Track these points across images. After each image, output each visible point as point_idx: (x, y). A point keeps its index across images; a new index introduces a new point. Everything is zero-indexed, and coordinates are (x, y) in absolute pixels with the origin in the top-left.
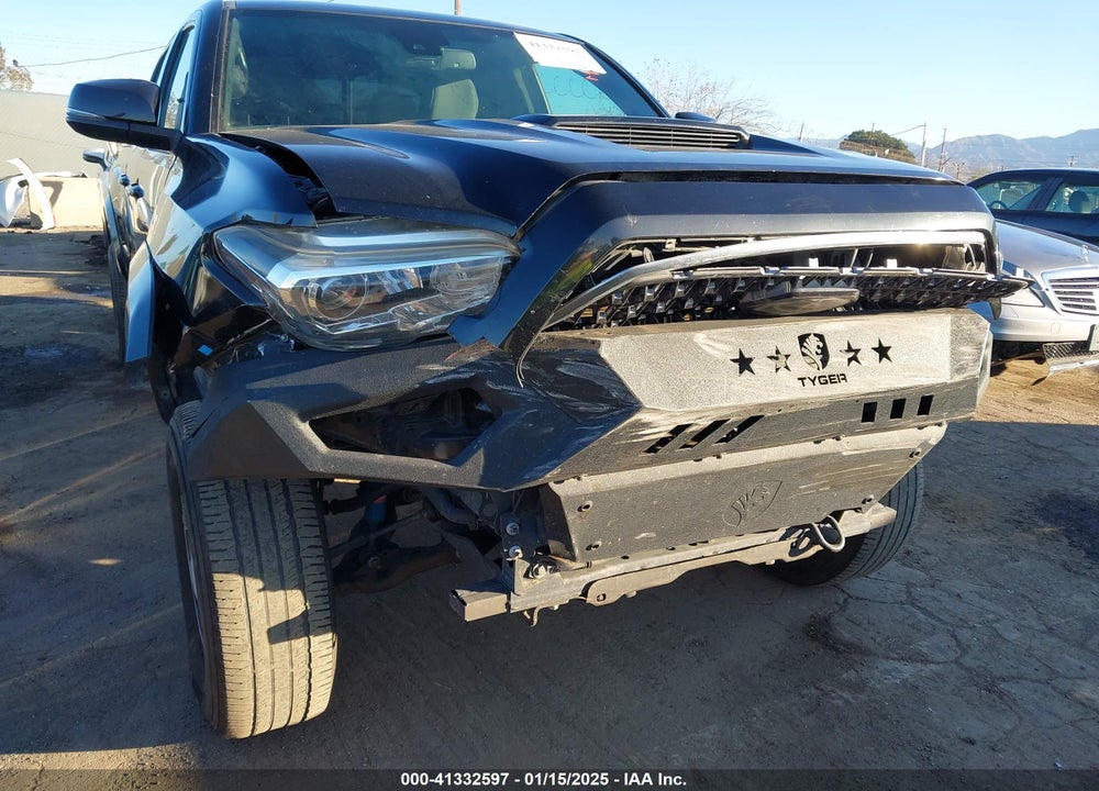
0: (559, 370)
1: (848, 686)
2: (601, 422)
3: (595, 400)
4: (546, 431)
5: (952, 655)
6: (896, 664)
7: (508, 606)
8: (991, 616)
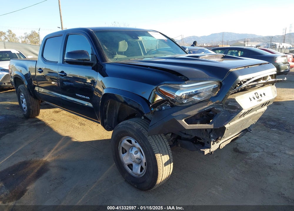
0: (228, 104)
1: (248, 159)
2: (236, 113)
3: (235, 109)
4: (226, 116)
5: (262, 151)
6: (255, 154)
7: (210, 151)
8: (263, 142)
